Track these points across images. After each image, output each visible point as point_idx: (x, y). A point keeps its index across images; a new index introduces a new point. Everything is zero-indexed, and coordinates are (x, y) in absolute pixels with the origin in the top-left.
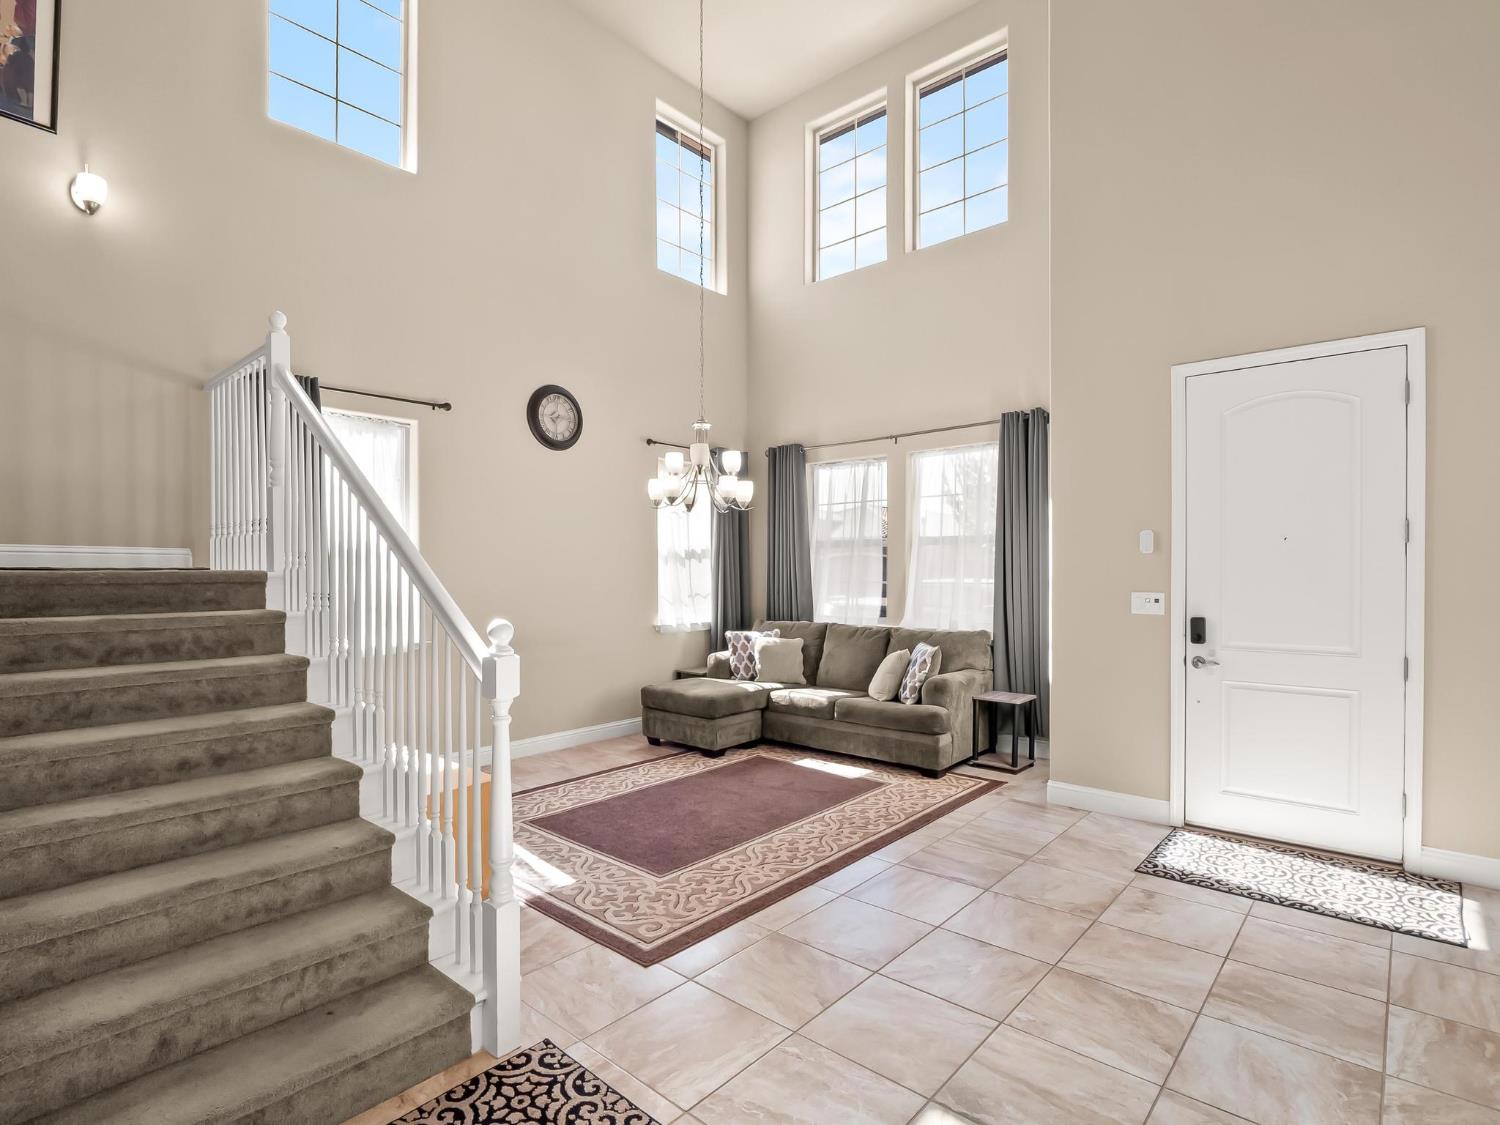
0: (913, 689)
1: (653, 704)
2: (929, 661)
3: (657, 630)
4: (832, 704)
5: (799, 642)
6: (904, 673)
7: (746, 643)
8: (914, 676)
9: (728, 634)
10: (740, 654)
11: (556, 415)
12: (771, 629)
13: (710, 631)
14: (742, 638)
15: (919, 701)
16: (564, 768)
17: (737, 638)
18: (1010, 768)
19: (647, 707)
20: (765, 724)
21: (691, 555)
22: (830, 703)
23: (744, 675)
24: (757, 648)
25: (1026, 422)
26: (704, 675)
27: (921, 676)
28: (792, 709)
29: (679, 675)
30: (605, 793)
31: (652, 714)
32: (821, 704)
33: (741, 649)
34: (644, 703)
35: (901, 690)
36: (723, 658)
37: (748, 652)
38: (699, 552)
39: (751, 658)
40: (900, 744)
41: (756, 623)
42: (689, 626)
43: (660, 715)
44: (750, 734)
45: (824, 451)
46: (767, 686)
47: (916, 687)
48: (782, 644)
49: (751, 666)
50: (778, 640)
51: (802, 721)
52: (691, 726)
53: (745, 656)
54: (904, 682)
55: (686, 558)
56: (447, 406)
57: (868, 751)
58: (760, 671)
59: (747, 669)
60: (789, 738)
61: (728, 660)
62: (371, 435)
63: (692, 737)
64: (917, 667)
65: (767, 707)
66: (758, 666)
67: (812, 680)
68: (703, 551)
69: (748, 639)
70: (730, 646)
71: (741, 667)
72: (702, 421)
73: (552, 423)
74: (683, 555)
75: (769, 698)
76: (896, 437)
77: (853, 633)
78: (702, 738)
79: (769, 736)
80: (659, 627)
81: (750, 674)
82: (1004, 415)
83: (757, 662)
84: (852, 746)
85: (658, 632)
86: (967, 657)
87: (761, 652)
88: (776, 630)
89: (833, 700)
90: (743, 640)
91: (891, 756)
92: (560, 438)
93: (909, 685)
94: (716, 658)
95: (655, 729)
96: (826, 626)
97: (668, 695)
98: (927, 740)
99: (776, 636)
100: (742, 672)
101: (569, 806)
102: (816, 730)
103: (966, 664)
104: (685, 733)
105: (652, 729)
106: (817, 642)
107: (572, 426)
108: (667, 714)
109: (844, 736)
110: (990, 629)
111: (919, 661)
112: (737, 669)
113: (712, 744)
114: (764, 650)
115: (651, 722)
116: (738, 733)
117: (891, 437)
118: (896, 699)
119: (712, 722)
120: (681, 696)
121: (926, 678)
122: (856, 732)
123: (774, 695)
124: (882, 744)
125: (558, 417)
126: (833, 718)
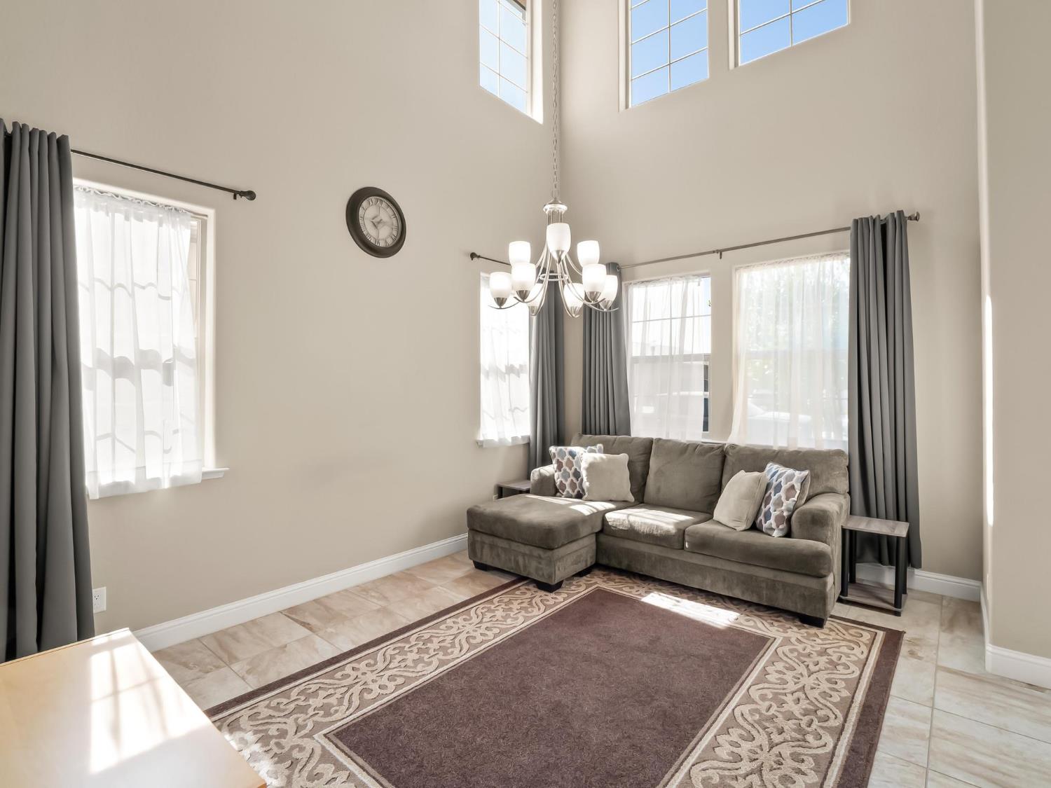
0: (779, 519)
1: (481, 527)
2: (797, 486)
3: (480, 445)
4: (682, 533)
5: (624, 457)
6: (765, 499)
7: (571, 458)
8: (779, 503)
9: (553, 449)
10: (565, 470)
11: (377, 220)
12: (594, 445)
13: (529, 444)
14: (567, 454)
15: (788, 534)
16: (385, 611)
17: (562, 454)
18: (894, 609)
19: (473, 530)
20: (600, 549)
21: (511, 369)
22: (679, 530)
23: (571, 492)
24: (584, 465)
25: (884, 228)
26: (528, 492)
27: (788, 504)
28: (631, 534)
29: (502, 492)
30: (435, 663)
31: (478, 538)
32: (668, 531)
33: (567, 465)
34: (469, 525)
35: (761, 517)
36: (548, 475)
37: (573, 469)
38: (517, 367)
39: (577, 475)
40: (772, 585)
41: (575, 437)
42: (510, 440)
43: (487, 539)
44: (586, 561)
45: (641, 269)
46: (601, 506)
47: (784, 517)
48: (609, 460)
49: (577, 483)
50: (604, 456)
51: (644, 548)
52: (524, 555)
53: (571, 472)
54: (764, 510)
55: (506, 373)
56: (251, 195)
57: (730, 588)
58: (588, 489)
59: (573, 485)
60: (629, 565)
61: (554, 475)
62: (155, 224)
63: (525, 567)
64: (782, 493)
65: (604, 530)
66: (586, 484)
67: (641, 498)
68: (521, 366)
69: (573, 455)
70: (554, 462)
71: (567, 484)
72: (555, 202)
73: (373, 228)
74: (504, 370)
75: (604, 520)
76: (720, 252)
77: (684, 450)
78: (537, 569)
79: (604, 561)
80: (482, 442)
81: (576, 491)
82: (856, 222)
83: (585, 479)
84: (708, 582)
85: (482, 446)
86: (828, 480)
87: (588, 469)
88: (598, 445)
89: (682, 527)
90: (568, 456)
91: (760, 596)
92: (382, 244)
93: (774, 514)
94: (540, 474)
95: (482, 554)
96: (651, 441)
97: (498, 519)
98: (812, 583)
99: (600, 451)
100: (568, 489)
101: (392, 692)
102: (662, 560)
103: (827, 487)
104: (517, 563)
105: (479, 555)
106: (642, 458)
107: (395, 233)
108: (496, 540)
109: (701, 570)
110: (845, 449)
111: (785, 487)
112: (563, 486)
113: (550, 577)
114: (592, 467)
115: (478, 546)
116: (576, 562)
117: (717, 251)
118: (754, 527)
119: (549, 553)
120: (513, 522)
121: (795, 508)
122: (714, 566)
123: (609, 516)
124: (748, 582)
125: (379, 223)
126: (683, 548)
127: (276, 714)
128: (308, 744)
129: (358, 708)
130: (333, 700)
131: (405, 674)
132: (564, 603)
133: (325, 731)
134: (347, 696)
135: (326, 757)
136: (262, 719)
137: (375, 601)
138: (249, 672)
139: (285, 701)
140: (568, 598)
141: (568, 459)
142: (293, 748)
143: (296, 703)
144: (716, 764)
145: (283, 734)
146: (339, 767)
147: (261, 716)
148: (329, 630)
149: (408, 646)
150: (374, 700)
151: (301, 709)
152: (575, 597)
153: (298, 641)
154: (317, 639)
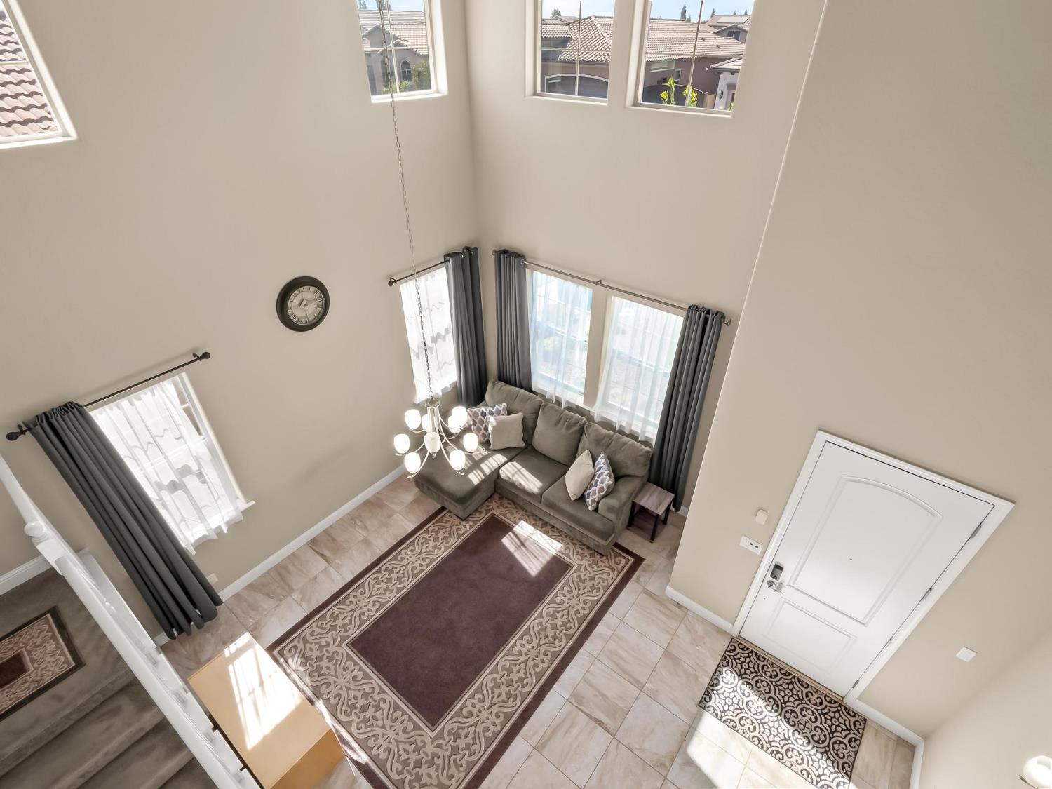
127: (323, 632)
128: (341, 650)
129: (360, 627)
130: (347, 621)
131: (380, 600)
132: (471, 530)
133: (346, 642)
134: (354, 617)
135: (349, 658)
136: (317, 635)
137: (360, 530)
138: (302, 600)
139: (324, 622)
140: (473, 525)
141: (481, 419)
142: (334, 652)
143: (329, 624)
144: (512, 658)
145: (328, 645)
146: (356, 663)
147: (315, 634)
148: (337, 561)
149: (381, 576)
150: (367, 620)
151: (333, 628)
152: (479, 524)
153: (322, 572)
154: (332, 570)
